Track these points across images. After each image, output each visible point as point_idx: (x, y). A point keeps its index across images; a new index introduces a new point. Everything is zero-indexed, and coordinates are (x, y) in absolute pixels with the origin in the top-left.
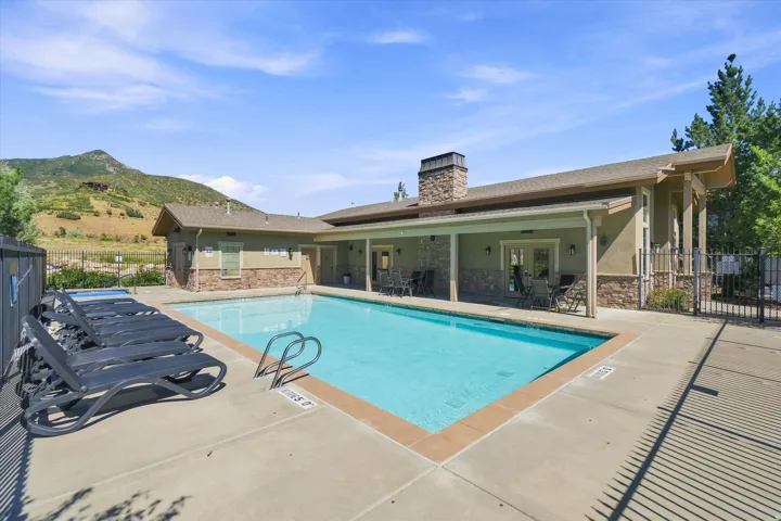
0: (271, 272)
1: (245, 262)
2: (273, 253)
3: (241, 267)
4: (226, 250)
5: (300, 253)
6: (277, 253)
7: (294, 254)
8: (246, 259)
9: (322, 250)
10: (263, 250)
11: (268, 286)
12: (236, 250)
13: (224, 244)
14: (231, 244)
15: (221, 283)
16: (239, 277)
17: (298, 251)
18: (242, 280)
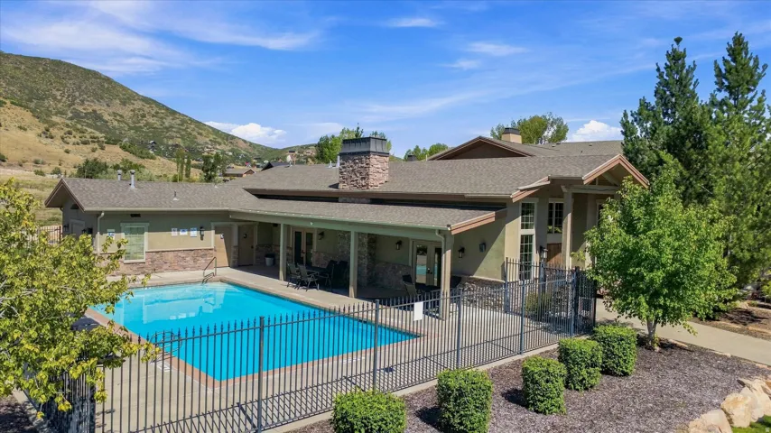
0: (180, 254)
1: (151, 245)
2: (181, 233)
3: (146, 249)
4: (131, 231)
5: (213, 232)
6: (186, 233)
7: (205, 233)
8: (150, 240)
9: (239, 228)
10: (171, 231)
11: (176, 270)
12: (141, 231)
13: (128, 226)
14: (135, 226)
15: (123, 268)
16: (143, 260)
17: (210, 229)
18: (147, 264)
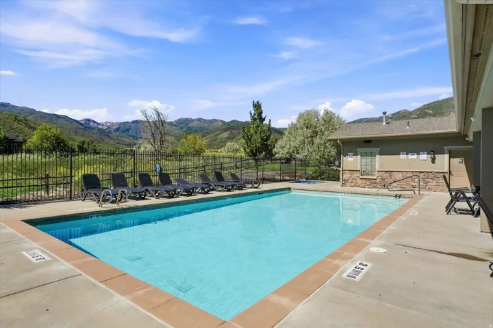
1: (381, 165)
2: (410, 156)
3: (377, 169)
4: (364, 155)
5: (447, 156)
6: (415, 156)
7: (438, 156)
8: (381, 162)
10: (400, 154)
12: (372, 155)
13: (363, 150)
14: (368, 150)
15: (359, 182)
16: (375, 178)
17: (444, 153)
18: (377, 180)
